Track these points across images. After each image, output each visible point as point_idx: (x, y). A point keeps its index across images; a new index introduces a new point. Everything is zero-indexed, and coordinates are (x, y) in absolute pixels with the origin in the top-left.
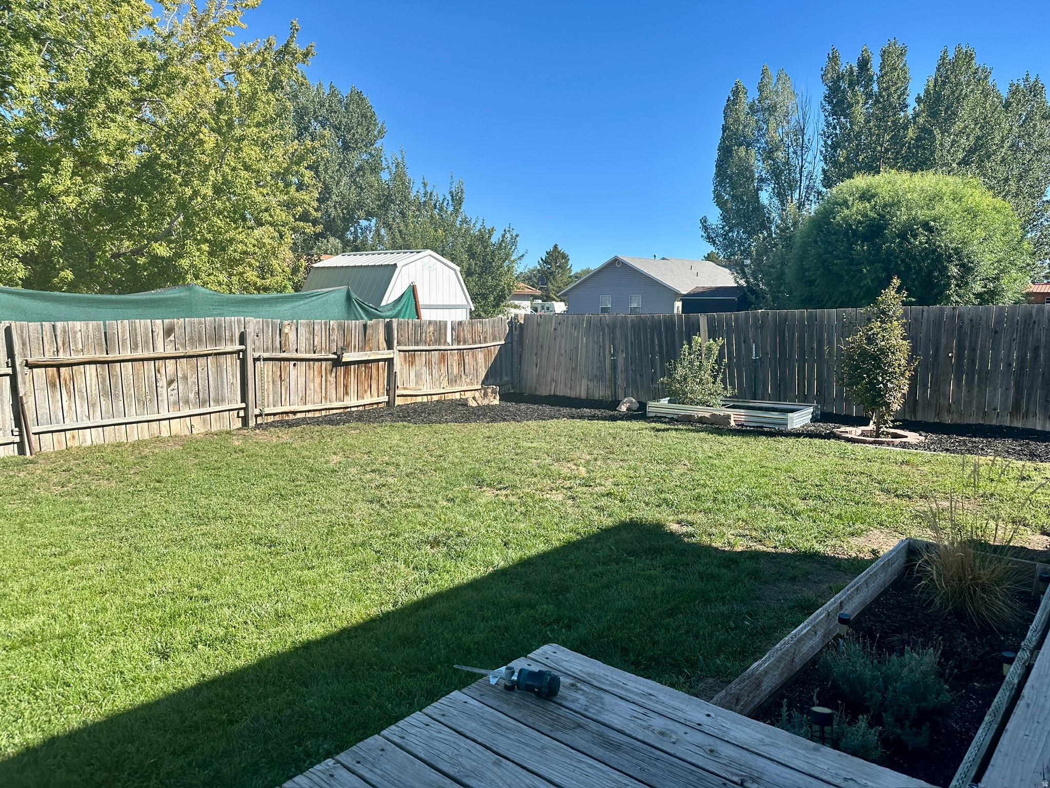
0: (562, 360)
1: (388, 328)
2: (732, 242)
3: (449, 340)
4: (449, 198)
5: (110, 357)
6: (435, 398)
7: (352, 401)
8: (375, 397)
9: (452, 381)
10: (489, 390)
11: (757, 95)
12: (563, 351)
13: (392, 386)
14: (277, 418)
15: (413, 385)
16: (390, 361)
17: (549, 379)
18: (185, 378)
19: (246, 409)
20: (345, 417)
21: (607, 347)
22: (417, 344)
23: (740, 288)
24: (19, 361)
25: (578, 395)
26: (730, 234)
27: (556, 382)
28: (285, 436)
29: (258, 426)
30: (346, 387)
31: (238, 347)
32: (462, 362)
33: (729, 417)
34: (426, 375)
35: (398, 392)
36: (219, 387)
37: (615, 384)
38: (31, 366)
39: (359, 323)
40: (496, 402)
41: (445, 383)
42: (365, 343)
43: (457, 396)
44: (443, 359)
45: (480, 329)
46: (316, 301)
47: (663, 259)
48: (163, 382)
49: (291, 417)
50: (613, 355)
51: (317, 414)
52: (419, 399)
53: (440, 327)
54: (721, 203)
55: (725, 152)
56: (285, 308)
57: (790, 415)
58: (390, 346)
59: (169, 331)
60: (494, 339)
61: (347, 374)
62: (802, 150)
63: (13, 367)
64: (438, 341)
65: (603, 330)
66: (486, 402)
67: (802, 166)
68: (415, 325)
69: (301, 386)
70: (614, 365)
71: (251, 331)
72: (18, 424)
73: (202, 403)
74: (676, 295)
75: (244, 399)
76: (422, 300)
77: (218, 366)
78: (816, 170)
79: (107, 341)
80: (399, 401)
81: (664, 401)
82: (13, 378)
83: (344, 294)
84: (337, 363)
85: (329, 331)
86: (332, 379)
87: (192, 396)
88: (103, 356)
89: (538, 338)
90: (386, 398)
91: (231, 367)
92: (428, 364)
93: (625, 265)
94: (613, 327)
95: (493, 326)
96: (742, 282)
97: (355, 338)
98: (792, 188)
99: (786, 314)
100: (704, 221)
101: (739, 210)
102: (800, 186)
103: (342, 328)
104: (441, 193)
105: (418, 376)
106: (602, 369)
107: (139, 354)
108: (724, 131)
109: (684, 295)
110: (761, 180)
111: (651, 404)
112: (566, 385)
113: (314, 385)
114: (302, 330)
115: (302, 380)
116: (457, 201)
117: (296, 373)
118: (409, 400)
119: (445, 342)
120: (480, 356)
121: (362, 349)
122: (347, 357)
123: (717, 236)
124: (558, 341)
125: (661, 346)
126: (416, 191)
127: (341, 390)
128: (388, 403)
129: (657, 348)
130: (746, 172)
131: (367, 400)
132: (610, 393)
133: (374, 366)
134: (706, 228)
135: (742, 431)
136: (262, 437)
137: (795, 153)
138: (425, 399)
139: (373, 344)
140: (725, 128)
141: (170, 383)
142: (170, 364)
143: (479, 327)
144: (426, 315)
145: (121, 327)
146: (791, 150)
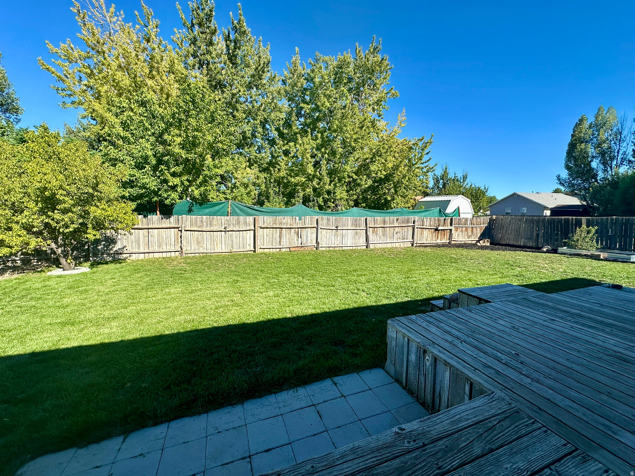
0: (513, 232)
1: (451, 220)
2: (573, 185)
3: (469, 224)
4: (462, 177)
5: (385, 226)
6: (463, 242)
7: (439, 241)
8: (445, 241)
9: (469, 237)
10: (486, 241)
11: (594, 119)
12: (513, 229)
13: (451, 237)
14: (420, 245)
15: (456, 238)
16: (451, 230)
17: (506, 238)
18: (400, 232)
19: (413, 242)
20: (438, 246)
21: (535, 228)
22: (459, 225)
23: (583, 205)
24: (368, 226)
25: (519, 244)
26: (573, 182)
27: (509, 239)
28: (422, 249)
29: (416, 246)
30: (438, 237)
31: (412, 224)
32: (472, 231)
33: (600, 255)
34: (461, 235)
35: (453, 239)
36: (407, 235)
37: (538, 241)
38: (370, 228)
39: (443, 218)
40: (489, 244)
41: (466, 237)
42: (444, 224)
43: (470, 242)
44: (466, 230)
45: (479, 221)
46: (431, 212)
47: (537, 193)
48: (395, 233)
49: (423, 245)
50: (537, 231)
51: (429, 244)
52: (458, 242)
53: (466, 220)
54: (568, 167)
55: (572, 146)
56: (423, 214)
57: (632, 256)
58: (451, 225)
59: (397, 220)
60: (484, 224)
61: (438, 233)
62: (620, 142)
63: (367, 227)
64: (465, 224)
65: (533, 222)
66: (484, 244)
67: (619, 149)
68: (459, 219)
69: (426, 236)
70: (538, 235)
71: (416, 220)
72: (366, 241)
73: (403, 239)
74: (546, 208)
75: (413, 239)
76: (461, 211)
77: (408, 229)
78: (628, 150)
79: (384, 222)
80: (453, 242)
81: (565, 248)
82: (366, 230)
83: (439, 210)
84: (436, 230)
85: (435, 220)
86: (434, 234)
87: (401, 237)
88: (383, 226)
89: (501, 224)
90: (448, 241)
91: (411, 229)
92: (462, 231)
93: (519, 196)
94: (538, 222)
95: (484, 220)
96: (585, 203)
97: (442, 223)
98: (612, 159)
99: (629, 218)
100: (558, 177)
101: (578, 170)
102: (617, 158)
103: (439, 220)
104: (460, 176)
105: (458, 235)
106: (532, 236)
107: (391, 226)
108: (572, 137)
109: (551, 208)
110: (593, 157)
111: (560, 248)
112: (514, 241)
113: (430, 236)
114: (428, 220)
115: (426, 235)
116: (465, 178)
117: (426, 232)
118: (455, 242)
119: (467, 225)
120: (479, 229)
121: (443, 226)
122: (440, 228)
123: (565, 182)
124: (511, 225)
125: (561, 228)
126: (451, 176)
127: (436, 238)
128: (449, 243)
129: (560, 229)
130: (584, 155)
131: (443, 241)
132: (535, 244)
133: (446, 231)
134: (559, 179)
135: (606, 260)
136: (418, 249)
137: (615, 143)
138: (460, 242)
139: (447, 225)
140: (573, 136)
141: (396, 233)
142: (397, 228)
143: (479, 220)
144: (462, 216)
145: (387, 219)
146: (613, 142)
